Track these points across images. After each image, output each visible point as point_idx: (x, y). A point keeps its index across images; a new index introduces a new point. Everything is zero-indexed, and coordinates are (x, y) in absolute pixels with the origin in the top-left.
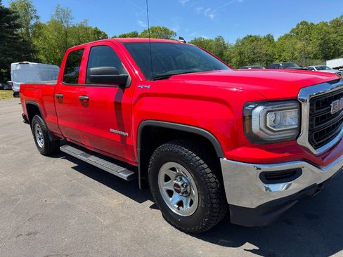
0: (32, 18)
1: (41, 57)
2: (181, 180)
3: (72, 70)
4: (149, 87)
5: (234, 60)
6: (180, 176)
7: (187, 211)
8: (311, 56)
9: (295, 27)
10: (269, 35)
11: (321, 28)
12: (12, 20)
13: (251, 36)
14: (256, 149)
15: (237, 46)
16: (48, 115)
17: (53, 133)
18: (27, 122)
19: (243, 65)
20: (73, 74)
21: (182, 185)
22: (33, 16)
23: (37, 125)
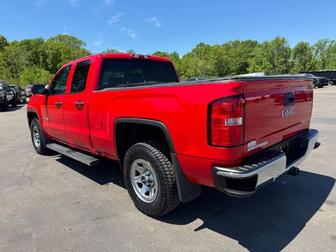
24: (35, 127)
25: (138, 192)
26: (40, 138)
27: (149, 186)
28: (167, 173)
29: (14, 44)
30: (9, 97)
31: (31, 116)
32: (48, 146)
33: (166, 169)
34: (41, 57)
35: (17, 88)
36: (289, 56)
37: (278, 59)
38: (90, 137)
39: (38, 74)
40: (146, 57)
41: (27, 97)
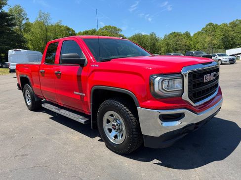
0: (23, 19)
1: (29, 46)
2: (116, 122)
3: (51, 55)
4: (98, 66)
5: (163, 49)
6: (116, 120)
7: (120, 140)
8: (216, 46)
9: (205, 27)
10: (187, 32)
11: (223, 28)
12: (10, 21)
13: (175, 33)
14: (157, 101)
15: (165, 39)
16: (34, 84)
17: (37, 96)
18: (20, 88)
19: (169, 53)
20: (51, 57)
21: (117, 125)
22: (24, 18)
23: (27, 90)
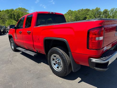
24: (12, 41)
25: (54, 67)
26: (14, 45)
27: (59, 65)
28: (67, 60)
29: (3, 11)
30: (2, 30)
31: (10, 37)
32: (17, 48)
33: (66, 58)
34: (13, 16)
35: (4, 27)
36: (101, 14)
37: (97, 16)
38: (33, 45)
39: (12, 22)
40: (54, 13)
41: (8, 30)
